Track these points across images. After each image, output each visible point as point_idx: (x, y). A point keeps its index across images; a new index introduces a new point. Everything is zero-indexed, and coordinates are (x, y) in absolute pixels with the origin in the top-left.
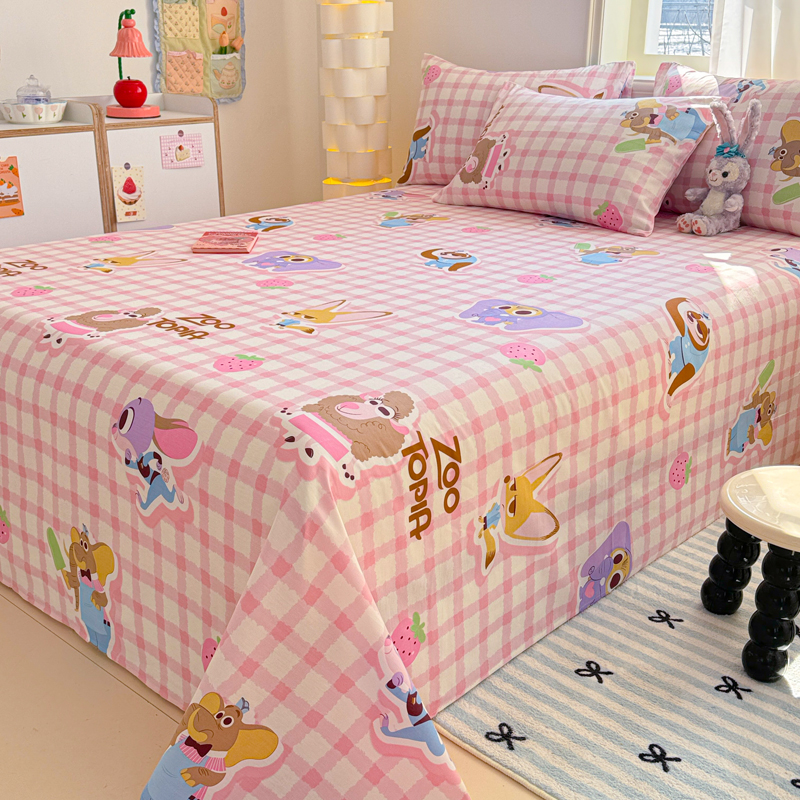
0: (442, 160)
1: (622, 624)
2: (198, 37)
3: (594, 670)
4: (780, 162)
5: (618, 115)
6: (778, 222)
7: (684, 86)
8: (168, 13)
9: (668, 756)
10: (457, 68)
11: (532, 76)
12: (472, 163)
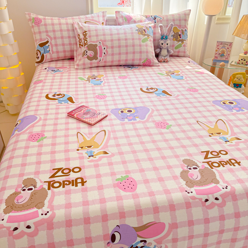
0: (58, 52)
4: (175, 38)
6: (176, 54)
7: (134, 18)
10: (47, 17)
11: (79, 18)
12: (91, 53)
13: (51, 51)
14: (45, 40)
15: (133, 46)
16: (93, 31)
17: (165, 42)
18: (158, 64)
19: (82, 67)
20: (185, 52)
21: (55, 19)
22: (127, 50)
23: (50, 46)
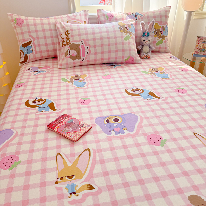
0: (41, 52)
4: (156, 35)
10: (29, 18)
11: (61, 18)
13: (34, 52)
14: (28, 40)
15: (116, 44)
16: (75, 30)
17: (147, 39)
18: (141, 61)
19: (65, 66)
20: (166, 48)
21: (37, 19)
22: (109, 48)
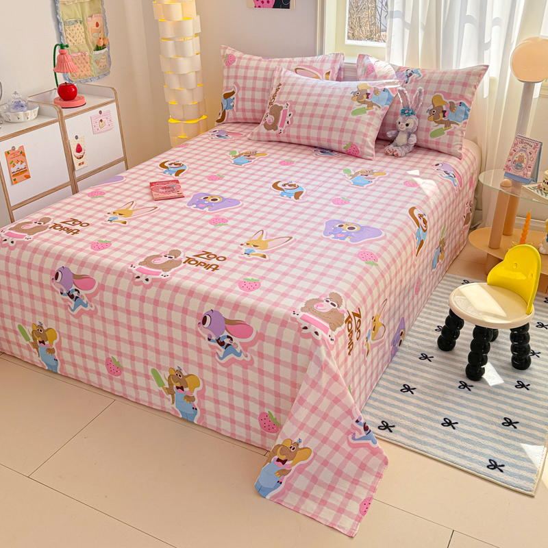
0: (244, 110)
1: (410, 364)
2: (85, 42)
3: (407, 389)
4: (433, 116)
5: (349, 94)
6: (433, 146)
7: (376, 70)
8: (68, 32)
9: (453, 422)
10: (245, 56)
11: (290, 62)
12: (270, 119)
13: (235, 108)
15: (334, 118)
17: (404, 121)
18: (373, 156)
19: (256, 138)
20: (449, 146)
21: (254, 60)
22: (321, 123)
23: (235, 100)
